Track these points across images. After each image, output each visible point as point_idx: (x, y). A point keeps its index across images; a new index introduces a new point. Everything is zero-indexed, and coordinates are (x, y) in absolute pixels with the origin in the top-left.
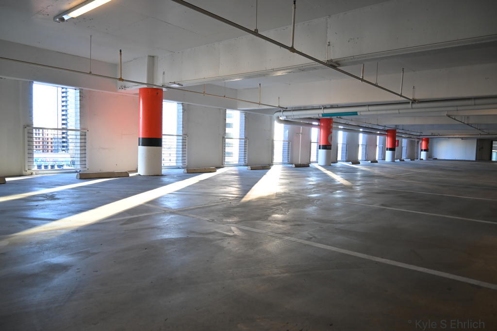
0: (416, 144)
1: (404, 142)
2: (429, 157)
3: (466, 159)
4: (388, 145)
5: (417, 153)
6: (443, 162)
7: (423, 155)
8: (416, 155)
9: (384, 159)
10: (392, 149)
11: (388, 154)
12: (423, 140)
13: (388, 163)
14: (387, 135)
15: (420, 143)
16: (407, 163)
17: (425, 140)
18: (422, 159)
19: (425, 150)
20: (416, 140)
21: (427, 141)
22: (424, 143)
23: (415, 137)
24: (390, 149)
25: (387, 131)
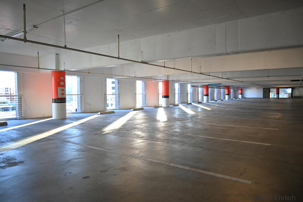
0: (237, 91)
1: (232, 91)
2: (242, 97)
3: (259, 97)
4: (226, 93)
5: (237, 95)
6: (249, 99)
7: (240, 96)
8: (237, 96)
9: (225, 99)
10: (228, 94)
11: (227, 97)
12: (239, 89)
13: (227, 100)
14: (226, 89)
15: (238, 91)
16: (234, 100)
17: (240, 89)
18: (240, 98)
19: (241, 94)
20: (237, 90)
21: (242, 90)
22: (240, 91)
23: (236, 88)
24: (228, 95)
25: (225, 87)
